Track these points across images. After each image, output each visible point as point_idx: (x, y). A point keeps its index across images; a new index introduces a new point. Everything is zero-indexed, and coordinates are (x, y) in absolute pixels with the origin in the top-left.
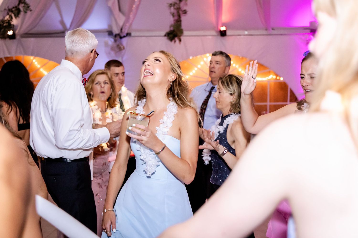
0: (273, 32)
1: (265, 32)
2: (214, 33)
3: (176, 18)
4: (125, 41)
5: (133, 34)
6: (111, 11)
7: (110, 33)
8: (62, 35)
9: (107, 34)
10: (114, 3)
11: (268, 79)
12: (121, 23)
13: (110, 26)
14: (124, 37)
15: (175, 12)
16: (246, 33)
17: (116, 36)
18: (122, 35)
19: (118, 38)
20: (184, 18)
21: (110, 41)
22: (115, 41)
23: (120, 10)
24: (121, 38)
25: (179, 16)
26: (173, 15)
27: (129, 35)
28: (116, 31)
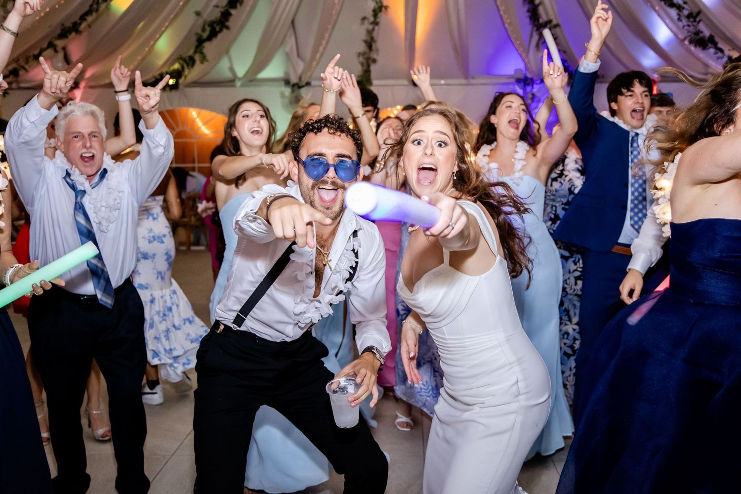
0: (473, 81)
1: (464, 81)
2: (405, 82)
3: (365, 68)
4: (303, 91)
5: (313, 83)
6: (288, 57)
7: (287, 82)
8: (231, 84)
9: (283, 83)
10: (291, 48)
12: (300, 71)
13: (287, 74)
14: (303, 86)
15: (364, 61)
16: (443, 82)
17: (293, 86)
18: (301, 84)
19: (296, 88)
20: (374, 68)
21: (287, 91)
22: (293, 91)
23: (298, 55)
24: (300, 87)
25: (369, 66)
26: (362, 64)
27: (308, 84)
28: (294, 80)
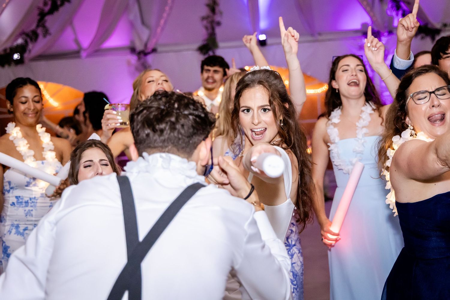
0: (320, 38)
1: (310, 38)
3: (210, 31)
4: (150, 59)
5: (159, 49)
6: (132, 25)
7: (133, 50)
8: (76, 55)
9: (128, 51)
10: (135, 16)
11: (319, 93)
12: (145, 37)
13: (132, 42)
14: (149, 53)
15: (209, 25)
17: (139, 53)
18: (147, 51)
19: (142, 55)
20: (219, 31)
21: (133, 59)
22: (139, 59)
23: (143, 23)
24: (146, 54)
25: (213, 29)
26: (206, 28)
27: (154, 50)
28: (139, 47)
